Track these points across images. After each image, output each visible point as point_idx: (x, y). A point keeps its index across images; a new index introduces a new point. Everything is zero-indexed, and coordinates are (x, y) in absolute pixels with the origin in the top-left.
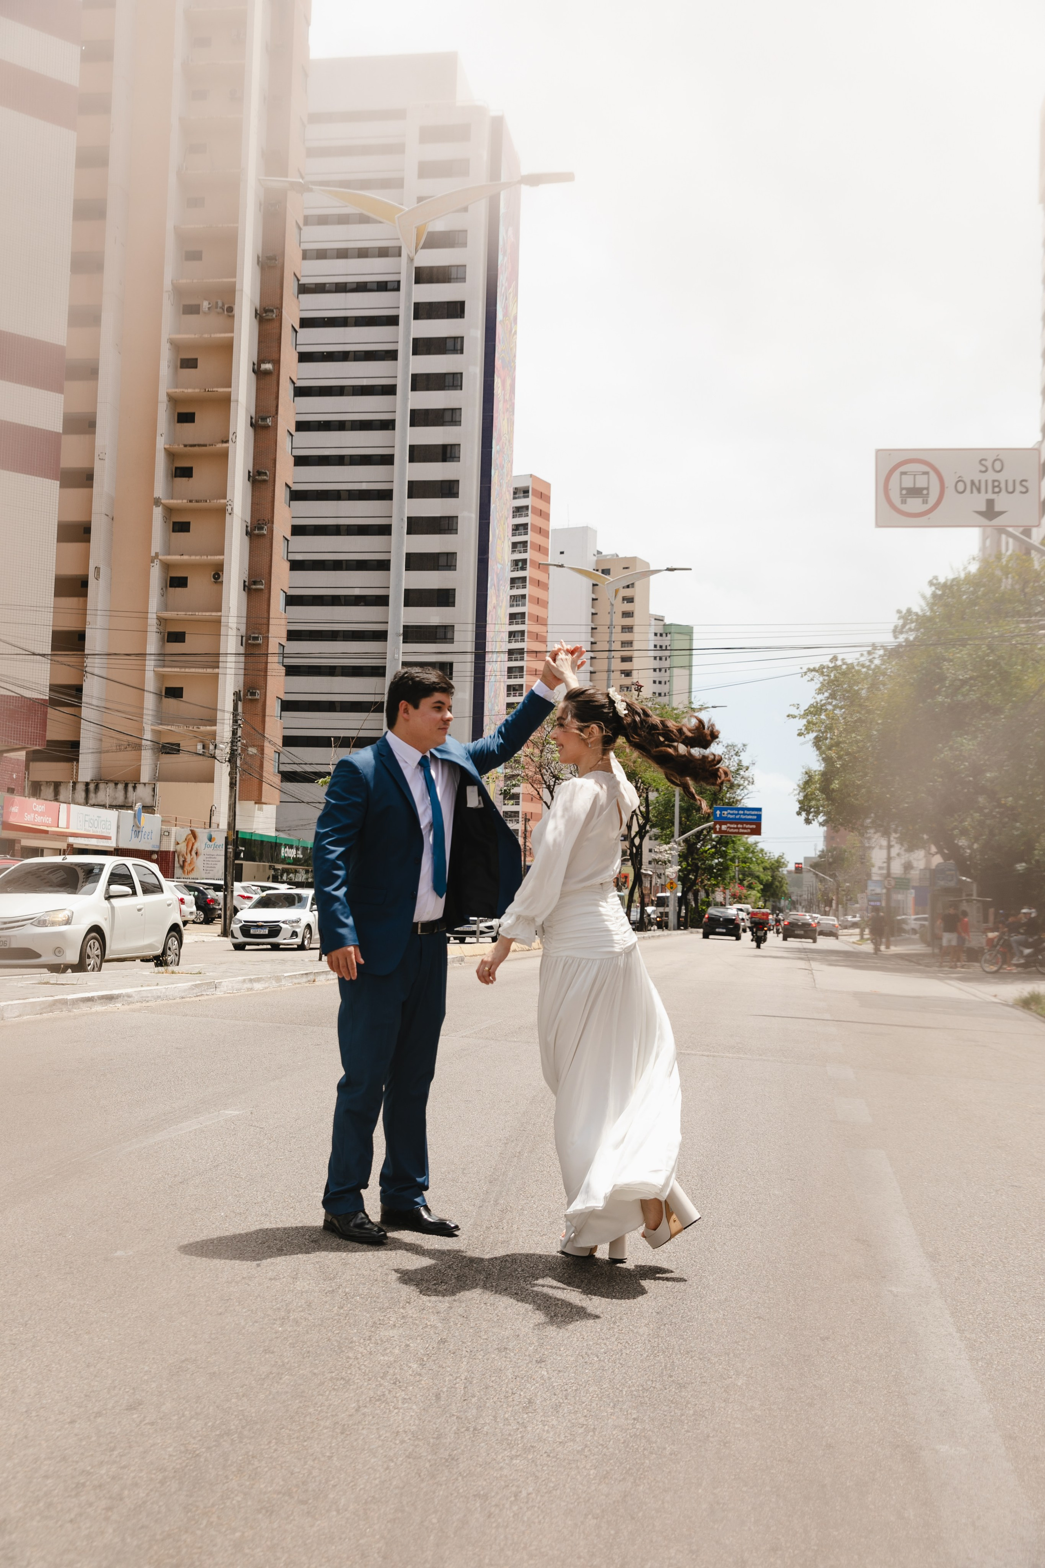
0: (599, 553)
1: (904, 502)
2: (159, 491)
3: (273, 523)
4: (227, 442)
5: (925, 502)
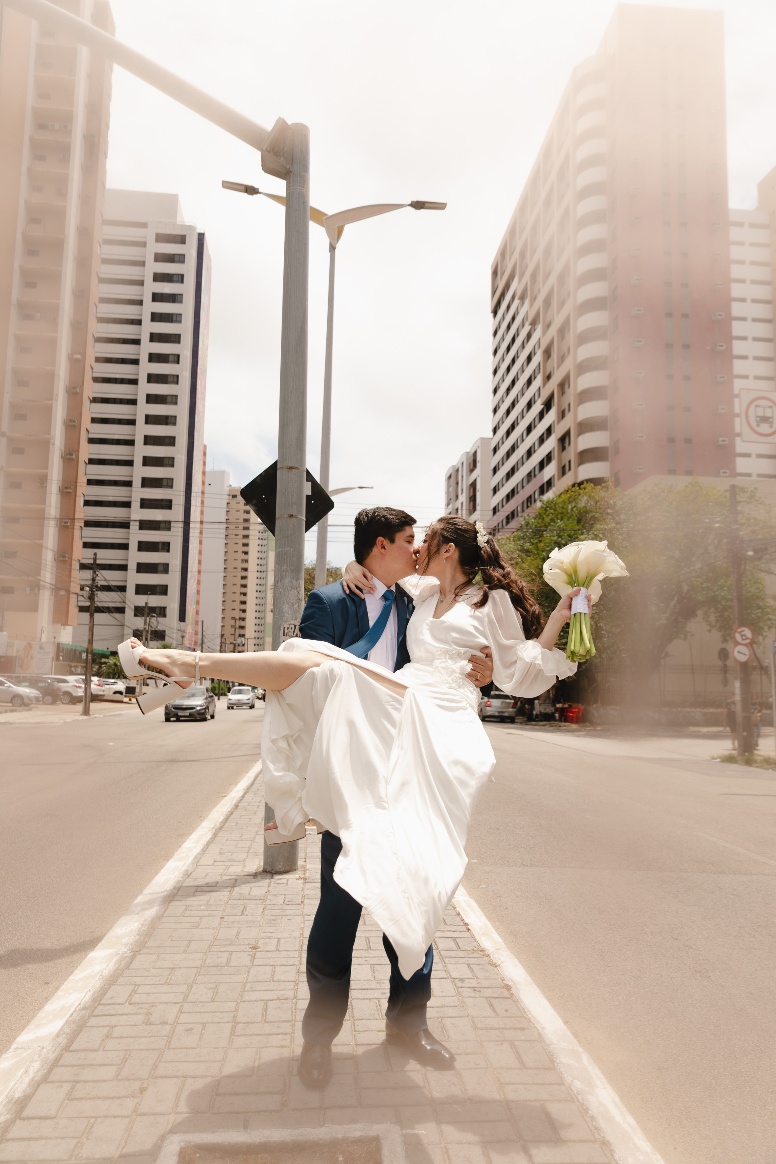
0: (230, 486)
1: (758, 426)
2: (5, 428)
3: (79, 452)
4: (52, 400)
5: (771, 427)
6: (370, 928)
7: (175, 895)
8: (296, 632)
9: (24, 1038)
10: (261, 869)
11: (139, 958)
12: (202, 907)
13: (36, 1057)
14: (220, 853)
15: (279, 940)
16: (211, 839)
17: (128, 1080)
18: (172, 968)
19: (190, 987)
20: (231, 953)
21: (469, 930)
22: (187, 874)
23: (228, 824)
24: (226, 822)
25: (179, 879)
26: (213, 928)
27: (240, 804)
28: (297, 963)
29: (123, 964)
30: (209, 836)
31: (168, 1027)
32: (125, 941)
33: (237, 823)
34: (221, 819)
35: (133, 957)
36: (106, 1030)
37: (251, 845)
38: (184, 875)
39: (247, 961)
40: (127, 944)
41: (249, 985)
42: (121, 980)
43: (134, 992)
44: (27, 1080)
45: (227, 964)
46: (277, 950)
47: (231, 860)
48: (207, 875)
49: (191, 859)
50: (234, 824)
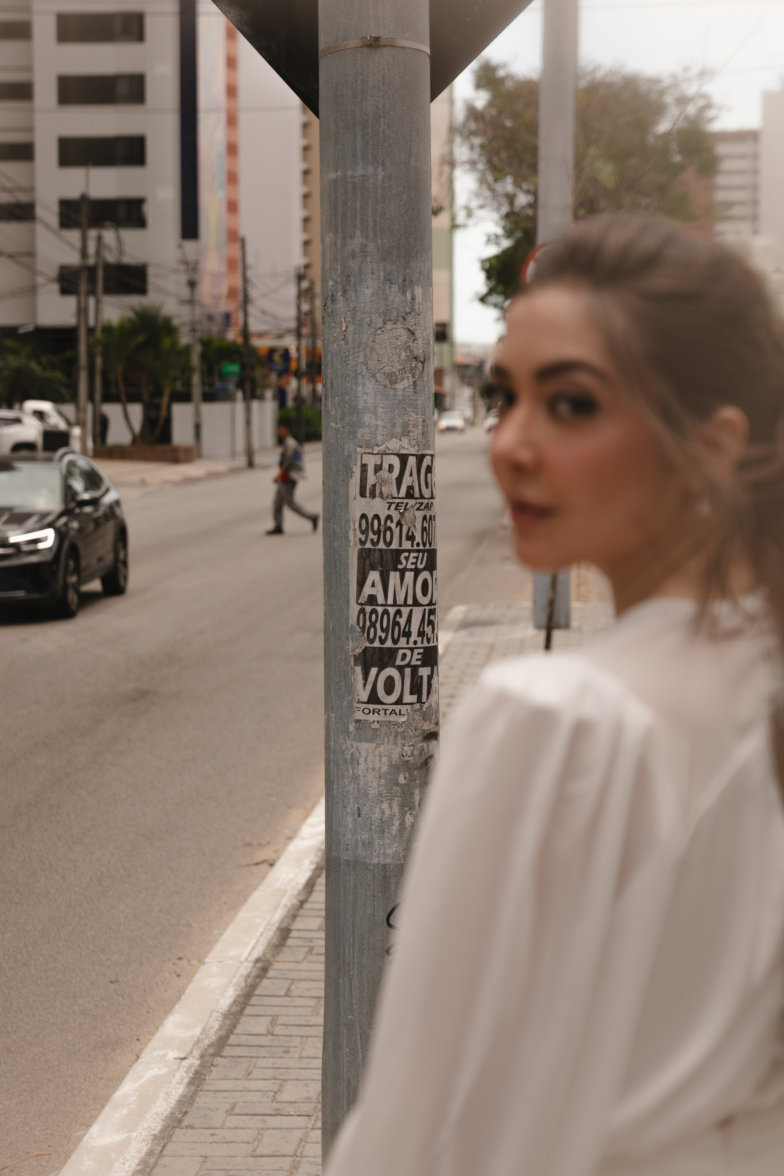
8: (407, 480)
23: (246, 1024)
24: (241, 1012)
27: (298, 925)
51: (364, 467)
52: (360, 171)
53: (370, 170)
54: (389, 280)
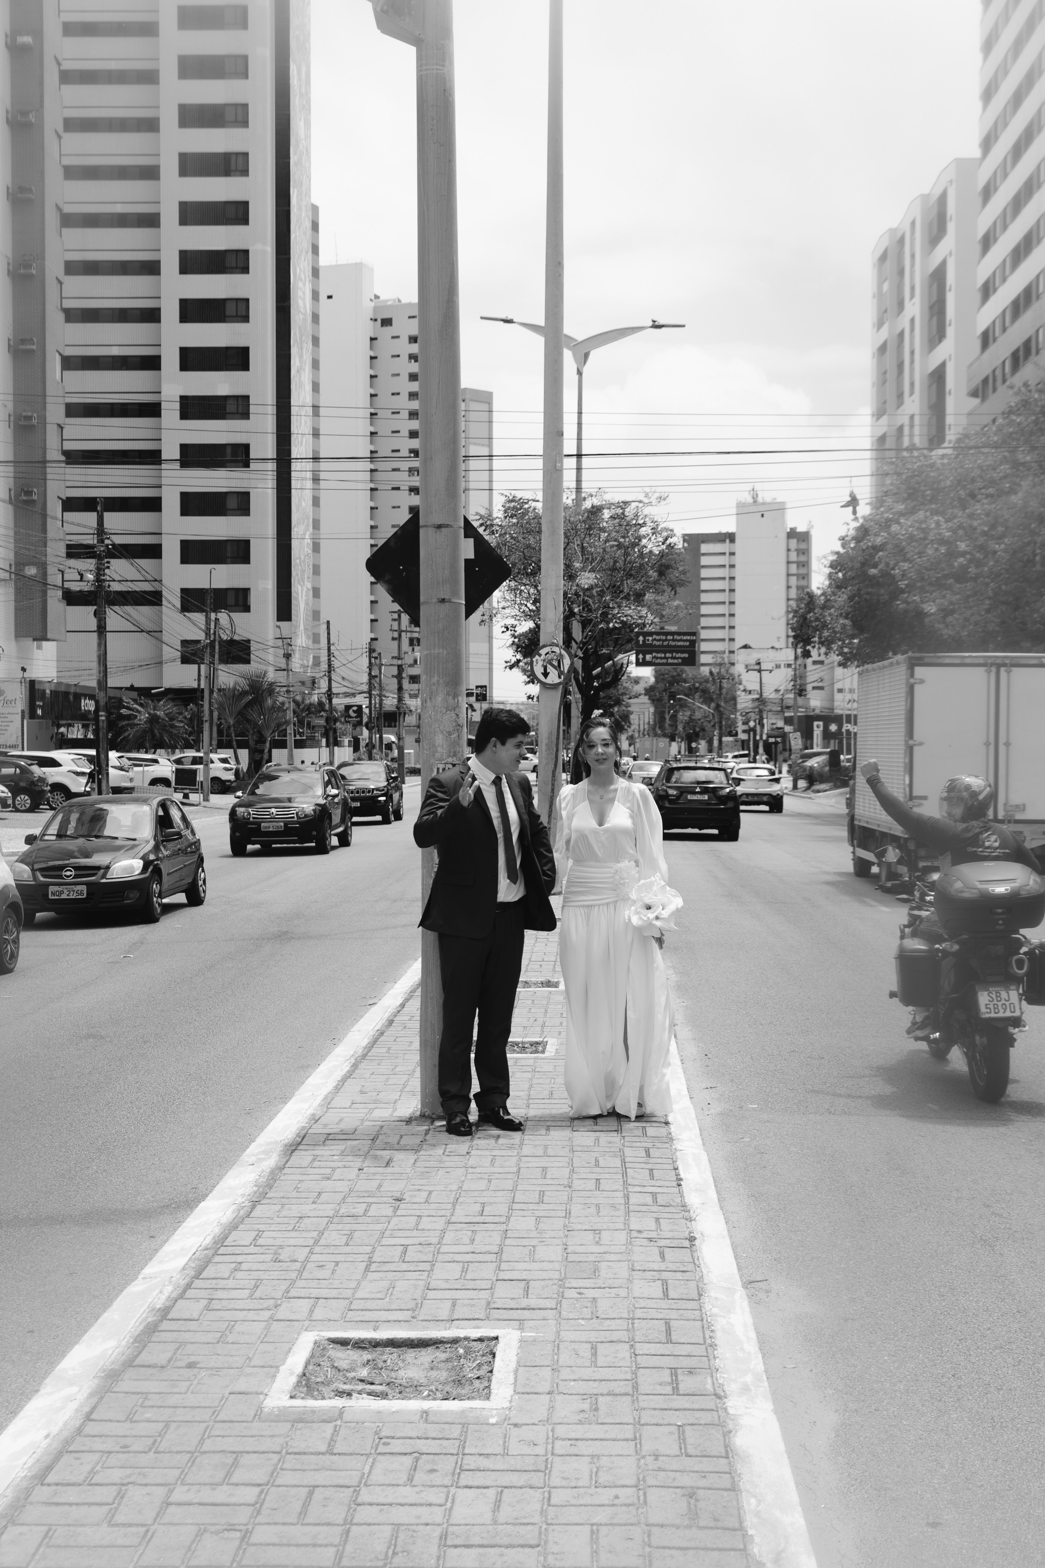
0: (377, 297)
3: (43, 259)
6: (550, 1182)
7: (299, 1144)
9: (148, 1270)
10: (418, 1113)
11: (259, 1208)
12: (335, 1157)
13: (167, 1283)
14: (362, 1092)
15: (430, 1192)
16: (348, 1072)
17: (261, 1299)
18: (300, 1218)
19: (322, 1233)
20: (369, 1205)
21: (679, 1185)
22: (314, 1119)
23: (374, 1050)
24: (372, 1047)
25: (303, 1125)
26: (349, 1180)
27: (397, 1018)
28: (448, 1214)
29: (242, 1212)
30: (346, 1068)
31: (298, 1265)
32: (241, 1192)
33: (389, 1049)
34: (365, 1042)
35: (253, 1207)
36: (233, 1265)
37: (408, 1081)
38: (310, 1120)
39: (389, 1211)
40: (243, 1195)
41: (388, 1233)
42: (241, 1227)
43: (258, 1237)
44: (163, 1298)
45: (364, 1215)
46: (426, 1202)
47: (375, 1102)
48: (341, 1120)
49: (319, 1100)
50: (384, 1050)
51: (438, 769)
52: (437, 651)
53: (441, 651)
54: (448, 694)
